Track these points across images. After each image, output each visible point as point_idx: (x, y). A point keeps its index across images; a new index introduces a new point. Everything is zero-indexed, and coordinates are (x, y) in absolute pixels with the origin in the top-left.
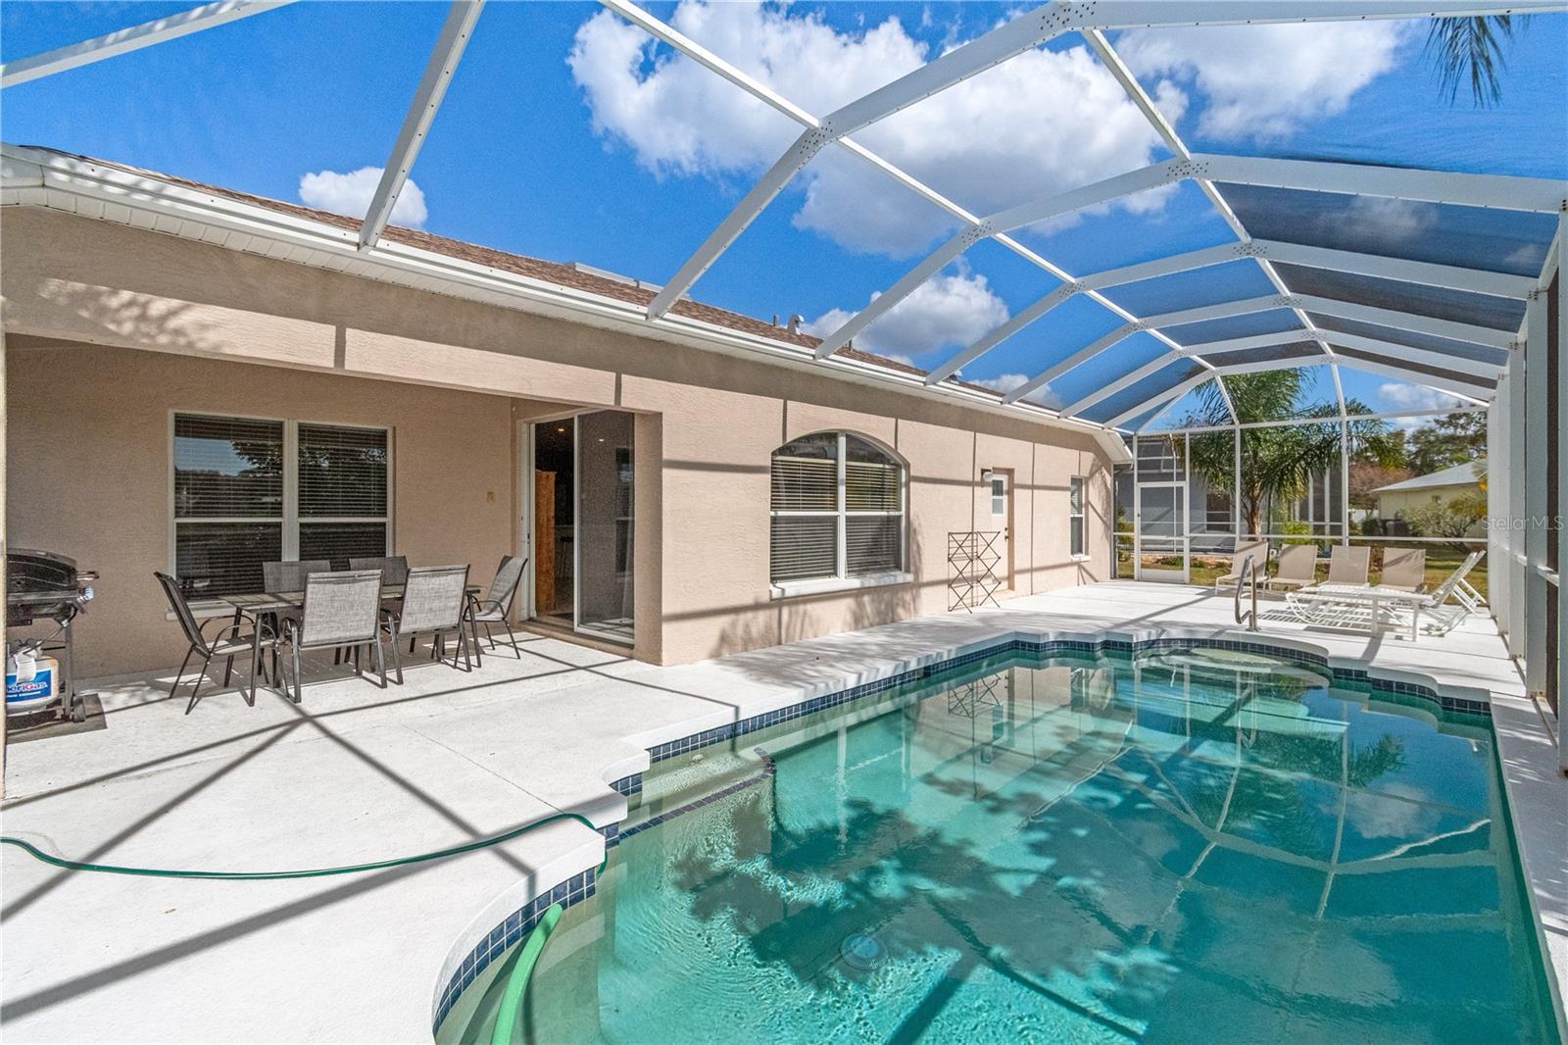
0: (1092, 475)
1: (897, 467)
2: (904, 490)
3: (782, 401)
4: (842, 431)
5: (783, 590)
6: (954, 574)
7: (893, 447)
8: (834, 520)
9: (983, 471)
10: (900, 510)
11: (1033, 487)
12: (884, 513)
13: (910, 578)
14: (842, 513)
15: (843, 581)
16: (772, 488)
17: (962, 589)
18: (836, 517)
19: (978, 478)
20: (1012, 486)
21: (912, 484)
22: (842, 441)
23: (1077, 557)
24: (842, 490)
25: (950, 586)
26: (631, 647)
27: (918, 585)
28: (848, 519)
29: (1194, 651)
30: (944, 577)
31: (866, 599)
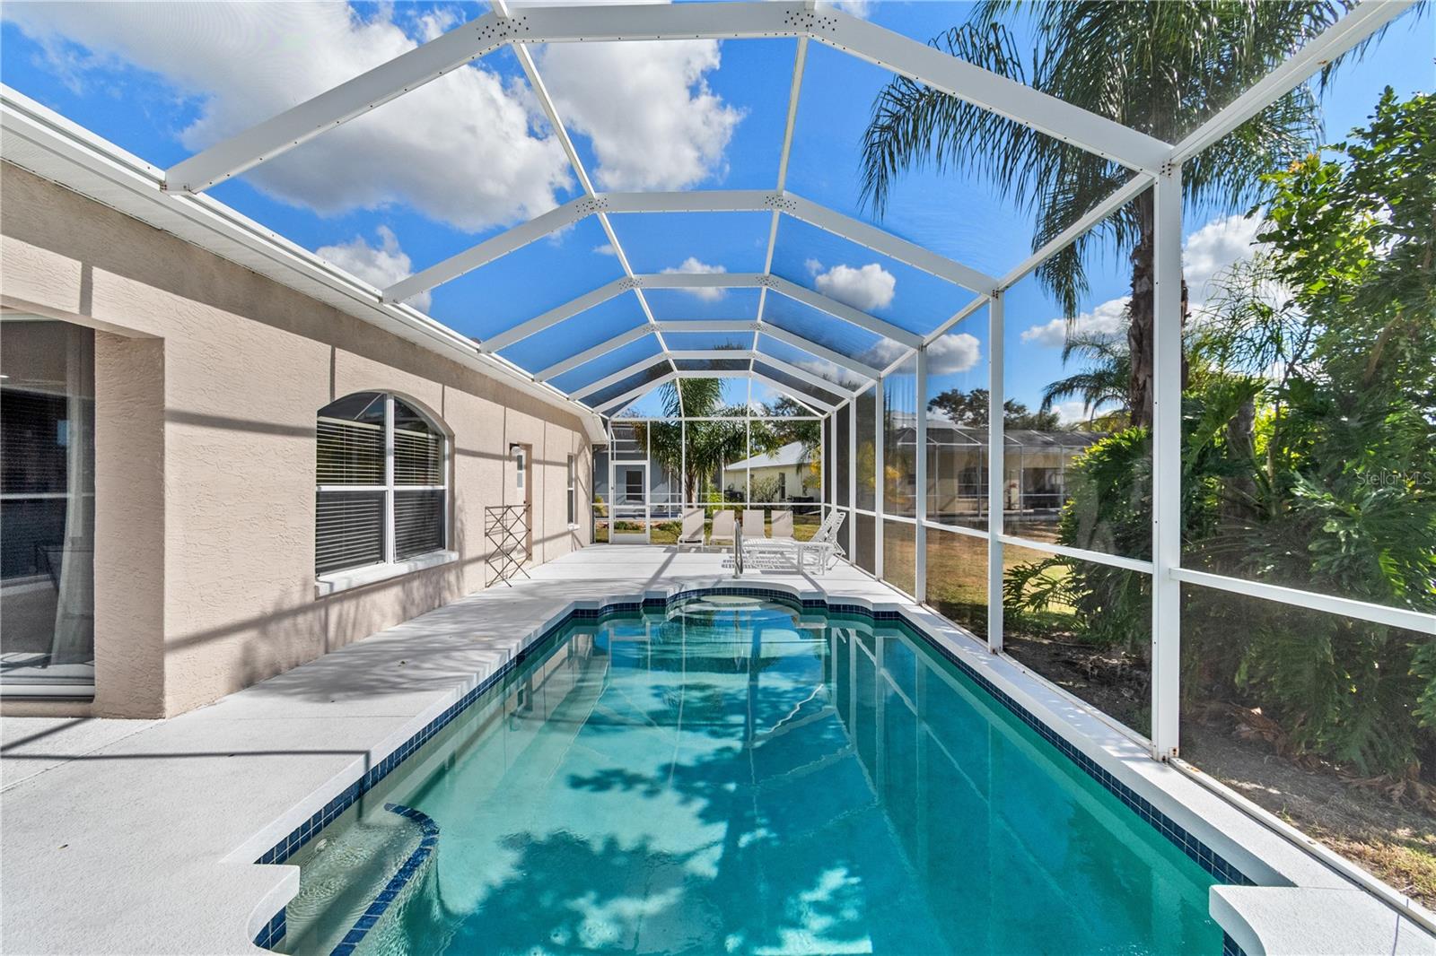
0: (580, 452)
1: (439, 437)
2: (447, 463)
3: (330, 347)
4: (391, 392)
5: (331, 584)
6: (492, 548)
7: (440, 414)
8: (381, 496)
9: (512, 445)
10: (443, 484)
11: (544, 463)
12: (429, 488)
13: (454, 556)
14: (390, 487)
15: (391, 567)
16: (318, 456)
17: (498, 564)
18: (384, 492)
19: (507, 453)
20: (530, 461)
21: (456, 456)
22: (390, 405)
23: (572, 526)
24: (390, 461)
25: (487, 561)
26: (89, 698)
27: (461, 564)
28: (397, 495)
29: (703, 598)
30: (481, 553)
31: (416, 584)
